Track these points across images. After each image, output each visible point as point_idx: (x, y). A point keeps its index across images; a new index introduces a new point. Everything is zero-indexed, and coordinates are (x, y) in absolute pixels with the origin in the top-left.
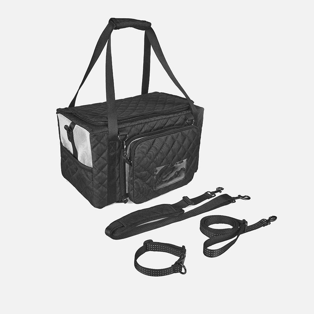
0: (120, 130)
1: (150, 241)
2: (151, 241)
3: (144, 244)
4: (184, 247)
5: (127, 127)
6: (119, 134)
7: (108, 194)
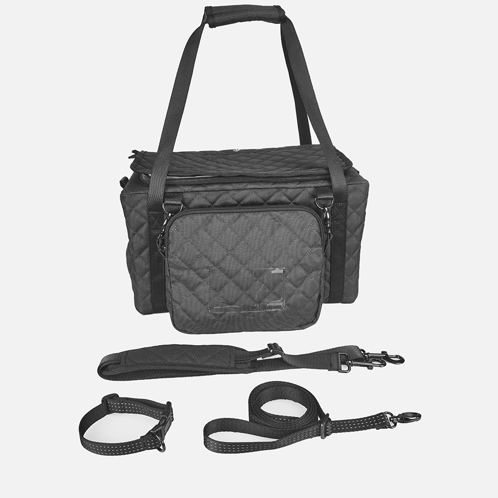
0: (166, 196)
1: (114, 397)
2: (116, 395)
3: (102, 401)
4: (169, 404)
5: (185, 192)
6: (164, 202)
7: (152, 295)
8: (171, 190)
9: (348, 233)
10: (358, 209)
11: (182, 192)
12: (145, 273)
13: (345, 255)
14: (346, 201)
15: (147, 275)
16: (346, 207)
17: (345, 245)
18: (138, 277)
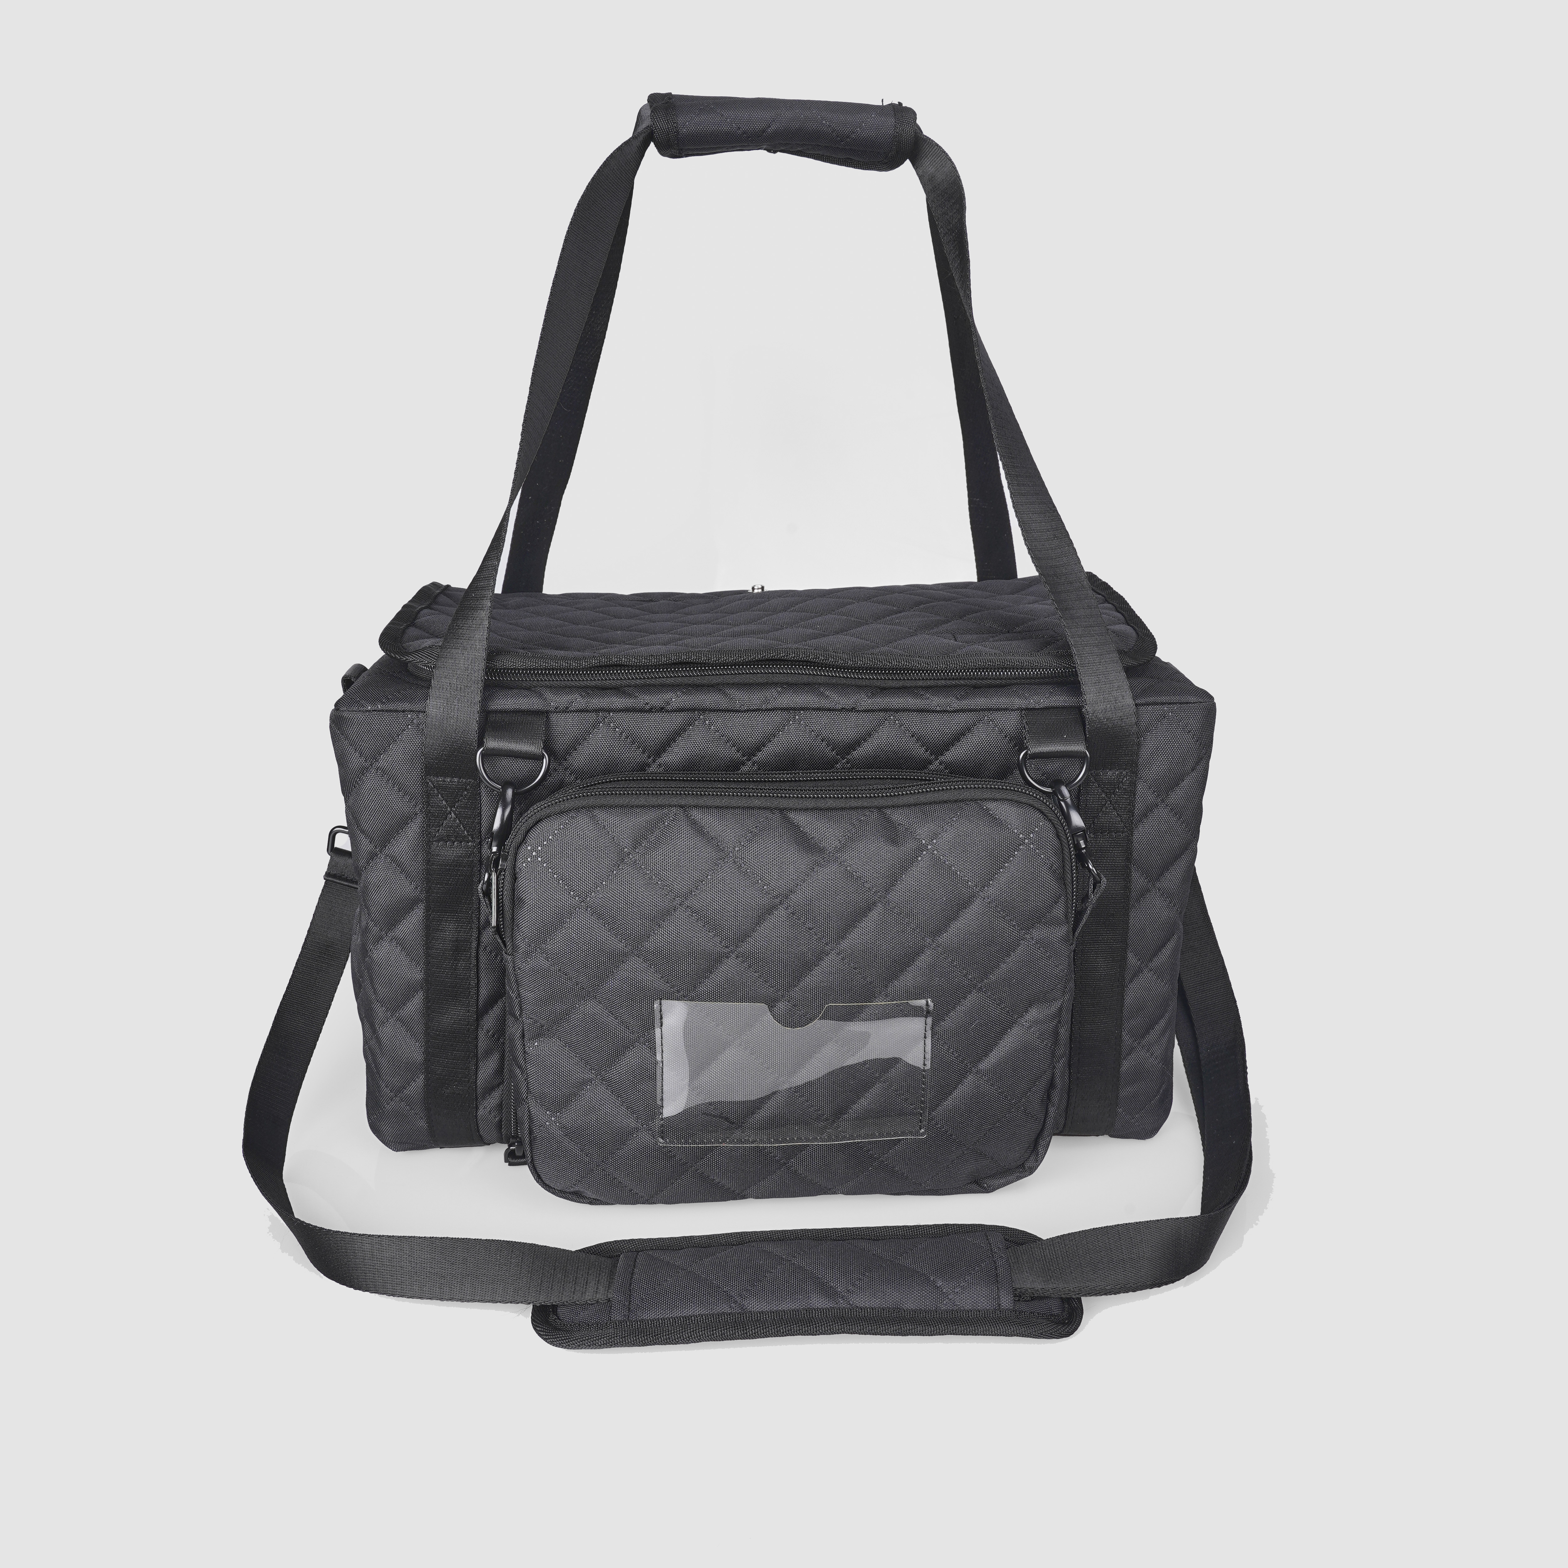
0: (490, 722)
5: (557, 711)
6: (481, 744)
7: (427, 1079)
8: (505, 702)
9: (1138, 880)
10: (1177, 796)
11: (547, 712)
12: (407, 997)
13: (1124, 959)
14: (1133, 767)
15: (415, 1004)
16: (1133, 784)
17: (1127, 923)
18: (380, 1011)
